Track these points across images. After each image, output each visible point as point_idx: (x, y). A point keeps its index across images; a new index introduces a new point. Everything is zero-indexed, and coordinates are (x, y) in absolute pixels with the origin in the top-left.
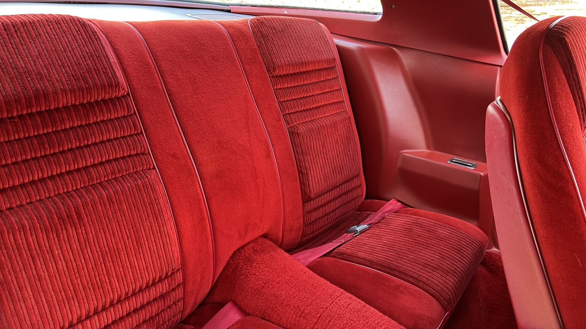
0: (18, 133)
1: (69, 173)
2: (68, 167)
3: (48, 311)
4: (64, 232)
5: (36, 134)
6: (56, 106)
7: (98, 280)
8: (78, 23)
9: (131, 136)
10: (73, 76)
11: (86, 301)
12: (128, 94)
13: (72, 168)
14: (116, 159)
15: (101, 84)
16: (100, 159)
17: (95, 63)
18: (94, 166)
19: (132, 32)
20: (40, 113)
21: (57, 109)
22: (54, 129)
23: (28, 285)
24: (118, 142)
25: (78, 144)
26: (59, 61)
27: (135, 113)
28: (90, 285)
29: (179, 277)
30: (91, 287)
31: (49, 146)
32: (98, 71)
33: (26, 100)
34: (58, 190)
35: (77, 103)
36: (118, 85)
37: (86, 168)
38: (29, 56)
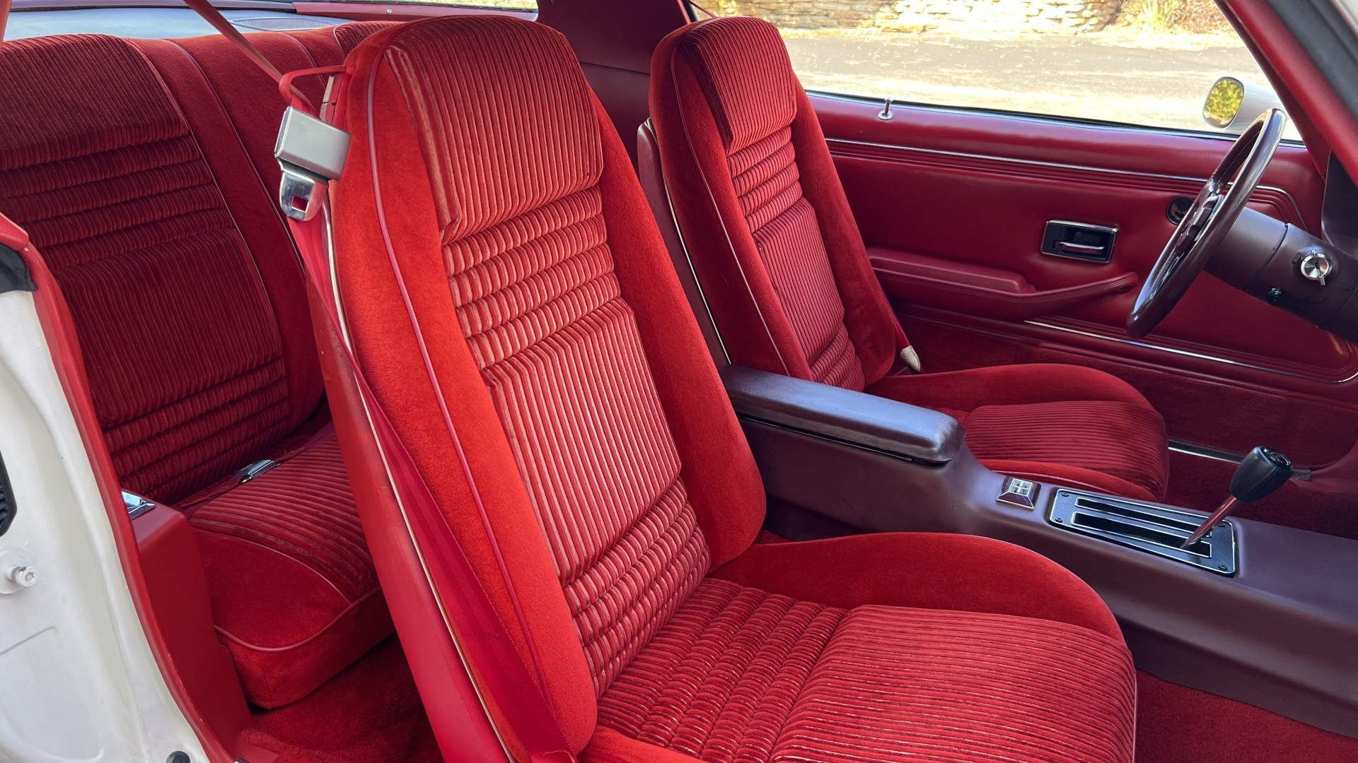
0: (75, 178)
1: (136, 227)
2: (134, 219)
3: (138, 382)
4: (144, 293)
5: (94, 180)
6: (111, 148)
7: (188, 355)
8: (117, 44)
9: (200, 185)
10: (125, 110)
11: (177, 376)
12: (190, 133)
13: (139, 222)
14: (187, 214)
15: (159, 121)
16: (169, 213)
17: (147, 94)
18: (163, 220)
19: (180, 54)
20: (94, 155)
21: (112, 151)
22: (112, 175)
23: (113, 348)
24: (187, 192)
25: (141, 193)
26: (107, 93)
27: (201, 157)
28: (179, 358)
29: (281, 368)
30: (181, 362)
31: (111, 194)
32: (153, 104)
33: (80, 140)
34: (128, 247)
35: (133, 145)
36: (178, 121)
37: (154, 222)
38: (73, 87)
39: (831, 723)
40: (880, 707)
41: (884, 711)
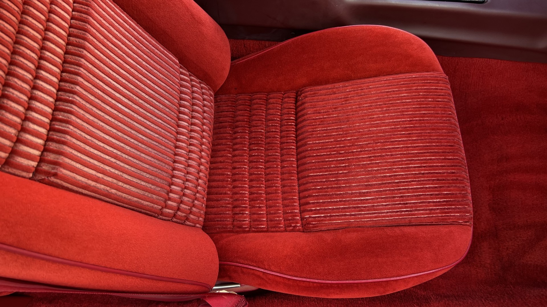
39: (325, 188)
40: (345, 170)
41: (348, 172)
